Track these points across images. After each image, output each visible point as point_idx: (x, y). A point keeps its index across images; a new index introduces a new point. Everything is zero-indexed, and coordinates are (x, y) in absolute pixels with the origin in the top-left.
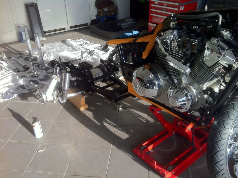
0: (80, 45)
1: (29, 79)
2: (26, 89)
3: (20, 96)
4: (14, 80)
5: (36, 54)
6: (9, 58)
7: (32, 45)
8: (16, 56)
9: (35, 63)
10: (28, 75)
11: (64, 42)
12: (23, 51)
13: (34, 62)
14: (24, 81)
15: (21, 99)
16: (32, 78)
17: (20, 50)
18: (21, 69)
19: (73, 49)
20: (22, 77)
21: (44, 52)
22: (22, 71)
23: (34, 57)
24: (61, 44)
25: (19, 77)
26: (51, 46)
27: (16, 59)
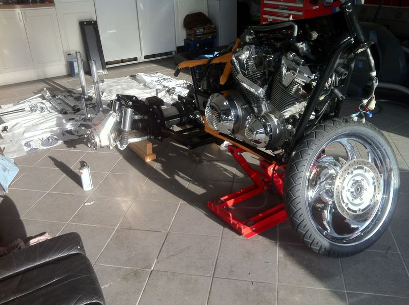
0: (156, 82)
1: (79, 123)
2: (74, 134)
3: (65, 142)
4: (59, 124)
5: (91, 92)
6: (54, 96)
7: (87, 80)
8: (64, 94)
9: (90, 104)
10: (78, 118)
11: (133, 77)
12: (73, 88)
13: (88, 102)
14: (73, 125)
15: (67, 146)
16: (84, 121)
17: (69, 87)
18: (69, 110)
19: (146, 86)
20: (70, 120)
21: (104, 89)
22: (70, 113)
23: (89, 96)
24: (129, 79)
25: (66, 120)
26: (114, 82)
27: (64, 98)
